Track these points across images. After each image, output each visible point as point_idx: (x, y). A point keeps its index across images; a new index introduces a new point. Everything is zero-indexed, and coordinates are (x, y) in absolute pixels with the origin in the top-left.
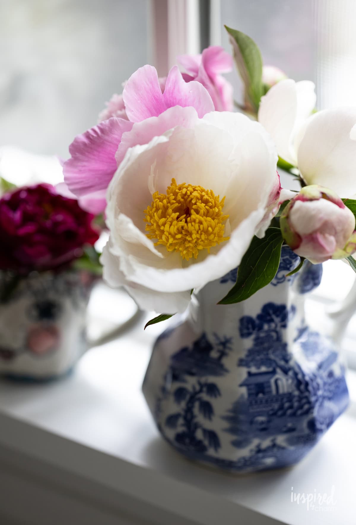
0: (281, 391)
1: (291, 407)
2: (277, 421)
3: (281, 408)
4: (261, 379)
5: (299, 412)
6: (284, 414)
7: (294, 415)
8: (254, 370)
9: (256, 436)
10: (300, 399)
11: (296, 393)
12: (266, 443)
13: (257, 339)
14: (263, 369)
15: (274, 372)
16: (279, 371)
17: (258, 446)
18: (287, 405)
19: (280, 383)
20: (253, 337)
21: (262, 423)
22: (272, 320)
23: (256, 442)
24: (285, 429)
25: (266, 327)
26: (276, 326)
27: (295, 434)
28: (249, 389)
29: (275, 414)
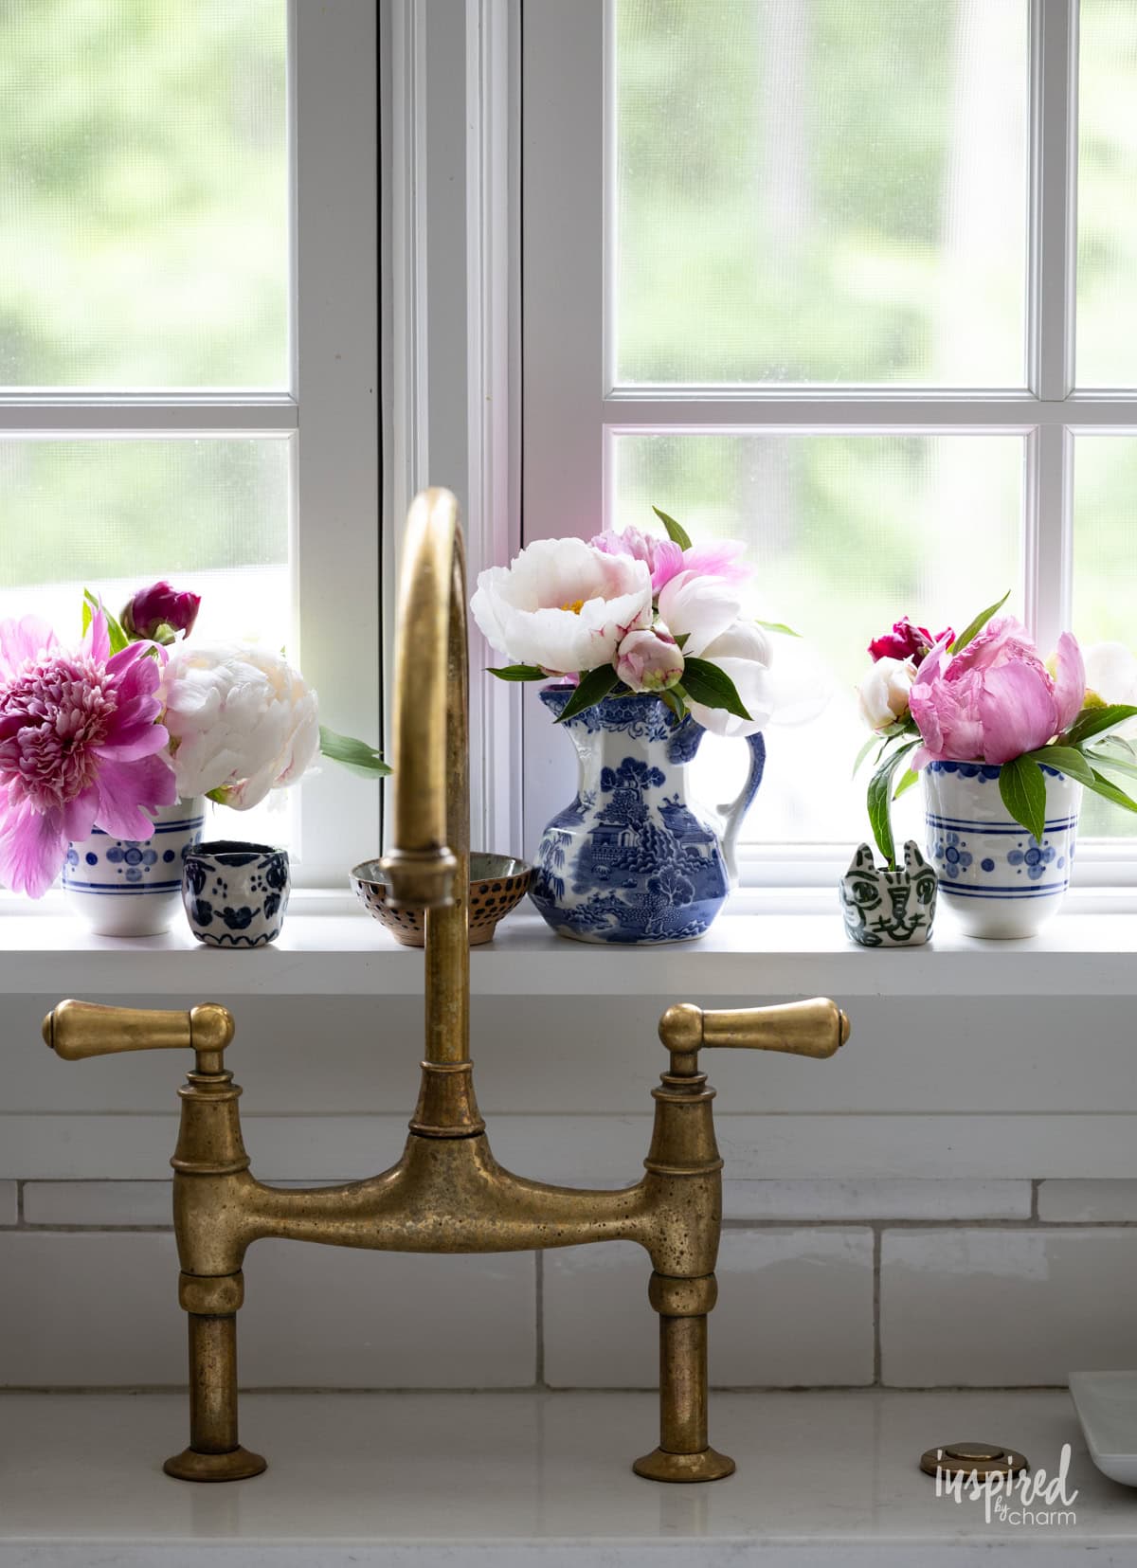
0: (626, 844)
1: (634, 862)
2: (618, 874)
3: (625, 860)
4: (609, 830)
5: (643, 869)
6: (627, 868)
7: (636, 870)
8: (607, 822)
9: (595, 885)
10: (645, 856)
11: (642, 849)
12: (605, 894)
13: (616, 795)
14: (616, 823)
15: (626, 827)
16: (630, 826)
17: (596, 895)
18: (630, 859)
19: (627, 836)
20: (613, 792)
21: (604, 872)
22: (633, 778)
23: (594, 890)
24: (624, 883)
25: (626, 784)
26: (637, 786)
27: (634, 890)
28: (594, 837)
29: (618, 865)
